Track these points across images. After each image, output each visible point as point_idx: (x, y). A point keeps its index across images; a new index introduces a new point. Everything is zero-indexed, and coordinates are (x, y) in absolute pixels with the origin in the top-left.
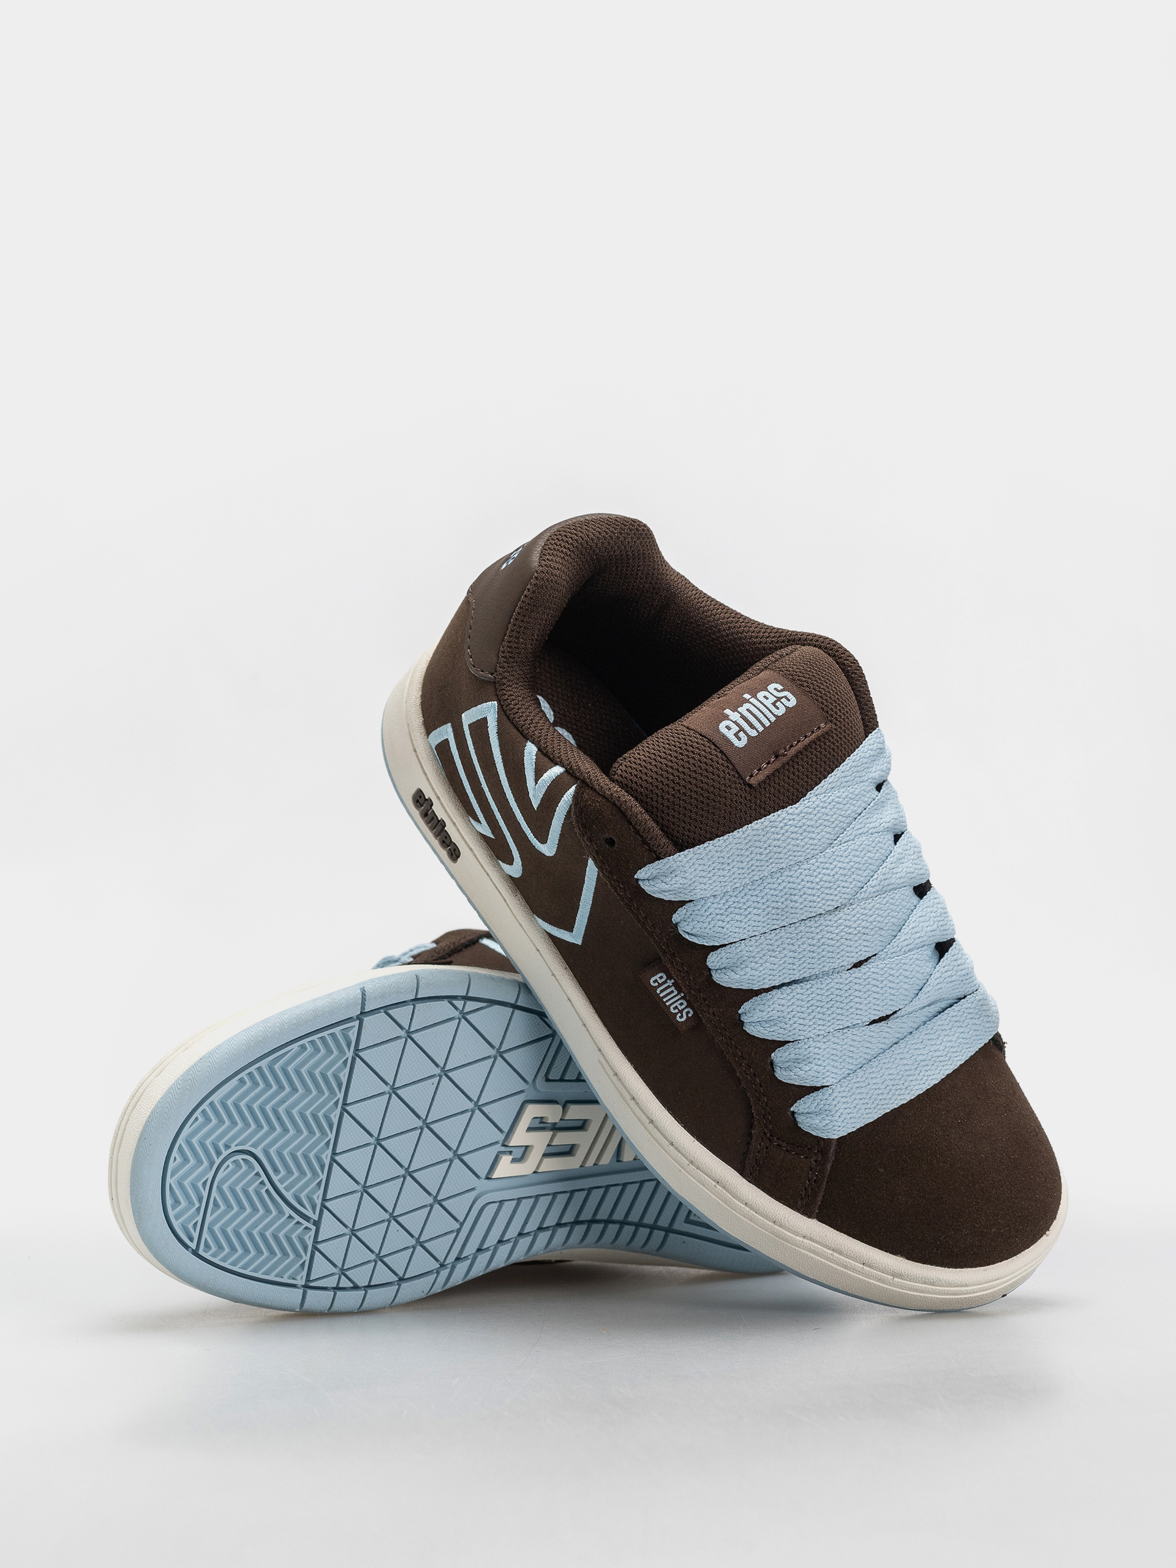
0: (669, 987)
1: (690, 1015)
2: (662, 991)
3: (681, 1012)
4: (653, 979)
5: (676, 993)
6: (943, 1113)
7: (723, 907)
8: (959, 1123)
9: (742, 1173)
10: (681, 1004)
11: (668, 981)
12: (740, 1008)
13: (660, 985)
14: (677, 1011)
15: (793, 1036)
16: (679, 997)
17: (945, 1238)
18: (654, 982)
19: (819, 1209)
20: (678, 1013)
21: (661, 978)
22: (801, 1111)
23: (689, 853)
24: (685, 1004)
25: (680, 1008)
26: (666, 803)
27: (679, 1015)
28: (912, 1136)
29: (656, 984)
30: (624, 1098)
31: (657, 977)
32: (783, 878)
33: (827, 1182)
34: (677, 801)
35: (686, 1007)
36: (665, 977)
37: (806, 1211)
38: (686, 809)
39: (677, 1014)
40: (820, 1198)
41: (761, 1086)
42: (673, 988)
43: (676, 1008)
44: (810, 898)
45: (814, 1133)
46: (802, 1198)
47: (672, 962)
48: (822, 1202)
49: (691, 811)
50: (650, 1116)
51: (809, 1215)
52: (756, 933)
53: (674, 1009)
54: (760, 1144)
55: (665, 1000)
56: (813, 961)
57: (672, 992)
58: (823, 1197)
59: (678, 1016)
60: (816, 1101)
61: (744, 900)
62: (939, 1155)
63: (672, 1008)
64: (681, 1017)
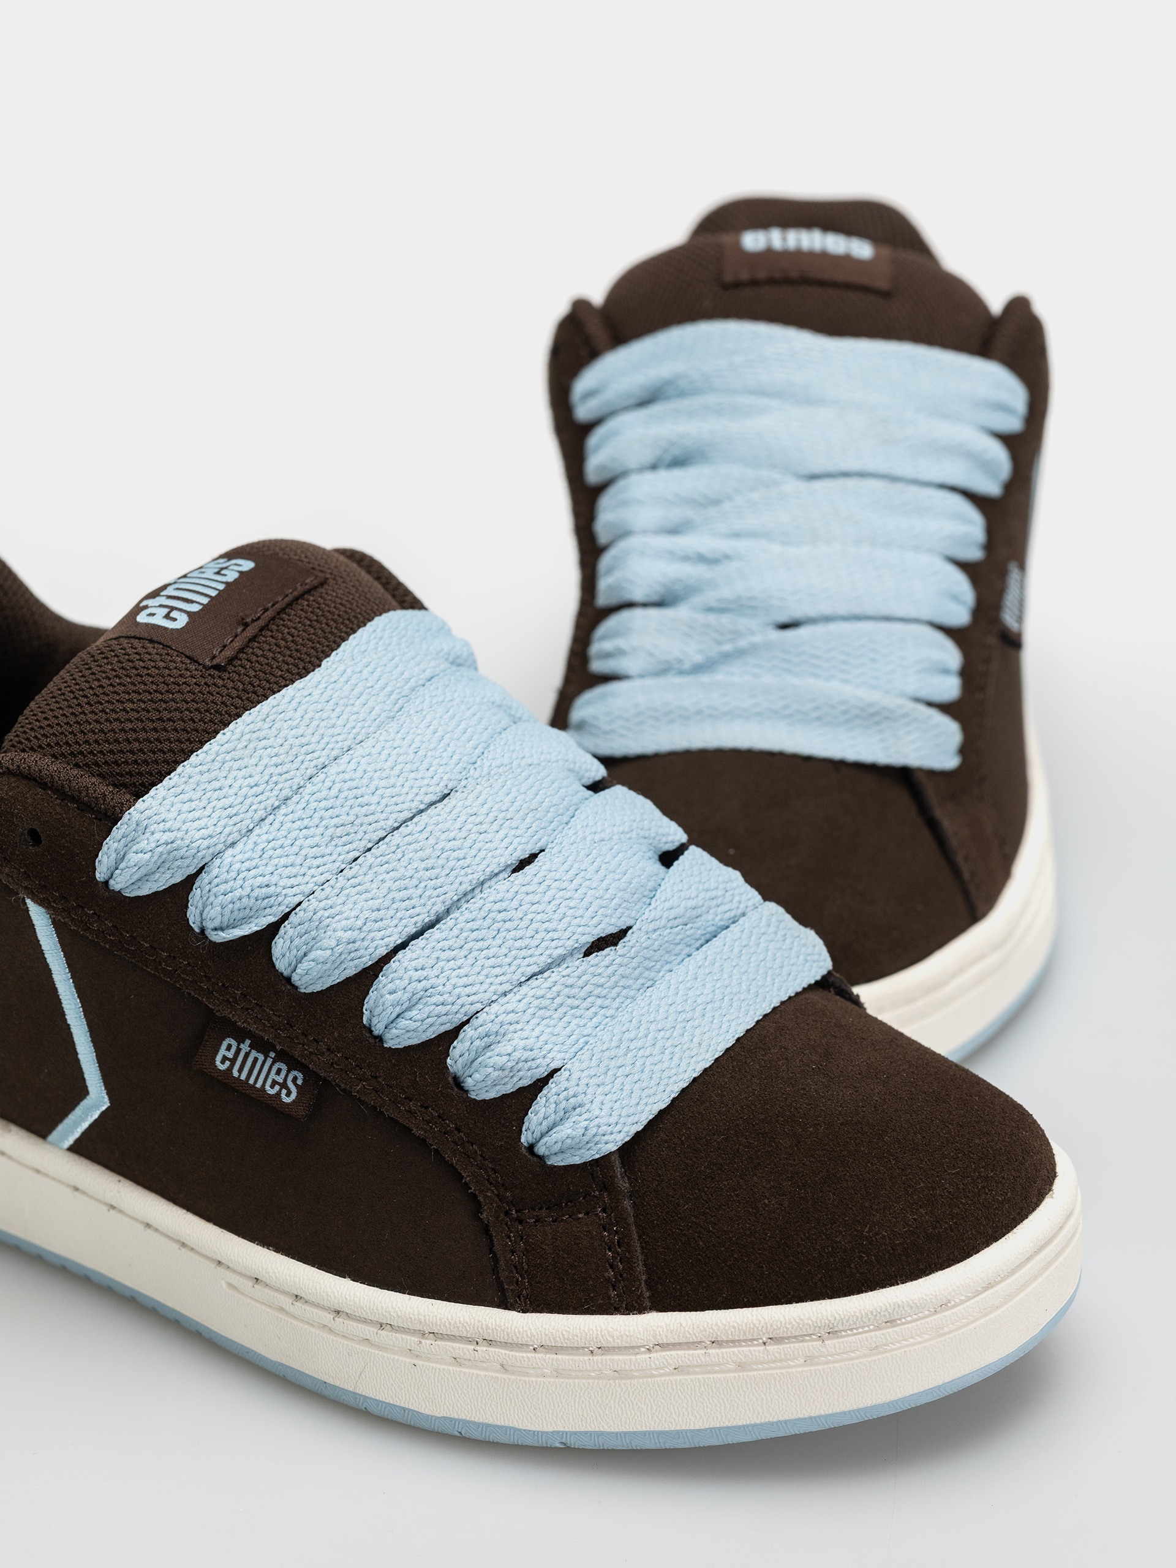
0: (247, 1055)
1: (300, 1082)
2: (240, 1070)
3: (284, 1085)
4: (219, 1058)
5: (261, 1057)
6: (780, 1063)
7: (254, 855)
8: (813, 1069)
9: (504, 1304)
10: (278, 1072)
11: (242, 1046)
12: (363, 1013)
13: (233, 1061)
14: (277, 1088)
15: (463, 1010)
16: (269, 1061)
17: (870, 1230)
18: (223, 1062)
19: (650, 1288)
20: (280, 1090)
21: (229, 1048)
22: (537, 1134)
23: (158, 792)
24: (284, 1067)
25: (280, 1079)
26: (91, 737)
27: (284, 1091)
28: (742, 1107)
29: (228, 1063)
30: (282, 1309)
31: (222, 1051)
32: (332, 778)
33: (640, 1237)
34: (107, 726)
35: (288, 1072)
36: (234, 1043)
37: (632, 1306)
38: (125, 732)
39: (279, 1093)
40: (641, 1268)
41: (459, 1131)
42: (254, 1054)
43: (274, 1083)
44: (389, 792)
45: (577, 1160)
46: (614, 1286)
47: (228, 1001)
48: (649, 1271)
49: (135, 731)
50: (327, 1304)
51: (641, 1310)
52: (326, 876)
53: (272, 1087)
54: (509, 1237)
55: (251, 1082)
56: (439, 882)
57: (256, 1060)
58: (645, 1265)
59: (283, 1095)
60: (552, 1100)
61: (284, 833)
62: (801, 1118)
63: (267, 1087)
64: (288, 1094)
